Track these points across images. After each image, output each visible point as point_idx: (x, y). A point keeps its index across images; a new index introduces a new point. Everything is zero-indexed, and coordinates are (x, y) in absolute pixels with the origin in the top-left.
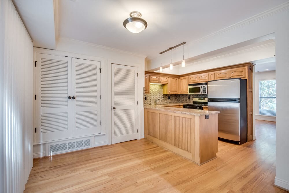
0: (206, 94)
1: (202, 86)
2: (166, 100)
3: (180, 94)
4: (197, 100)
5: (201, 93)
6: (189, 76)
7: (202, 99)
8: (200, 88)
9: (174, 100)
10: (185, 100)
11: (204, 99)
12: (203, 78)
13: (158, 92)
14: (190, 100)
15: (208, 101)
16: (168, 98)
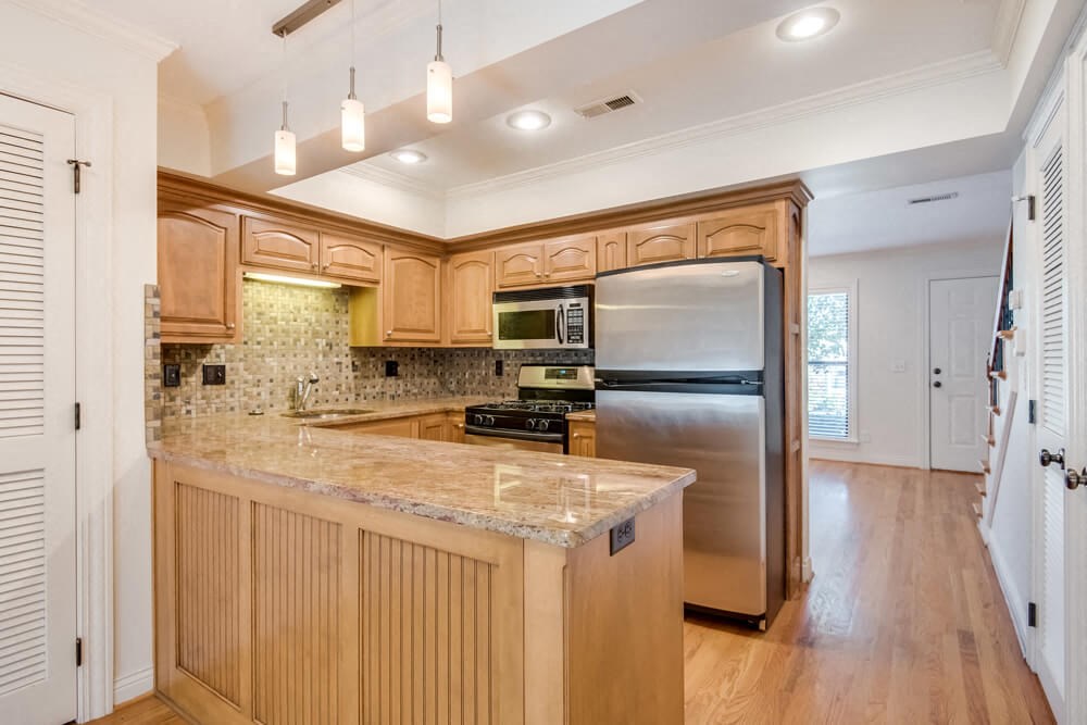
0: (584, 345)
1: (567, 303)
2: (368, 383)
3: (450, 346)
4: (537, 377)
5: (561, 342)
6: (496, 249)
7: (566, 376)
8: (553, 311)
9: (418, 380)
10: (478, 377)
11: (572, 375)
12: (568, 258)
13: (316, 334)
14: (504, 377)
15: (599, 386)
16: (383, 370)
